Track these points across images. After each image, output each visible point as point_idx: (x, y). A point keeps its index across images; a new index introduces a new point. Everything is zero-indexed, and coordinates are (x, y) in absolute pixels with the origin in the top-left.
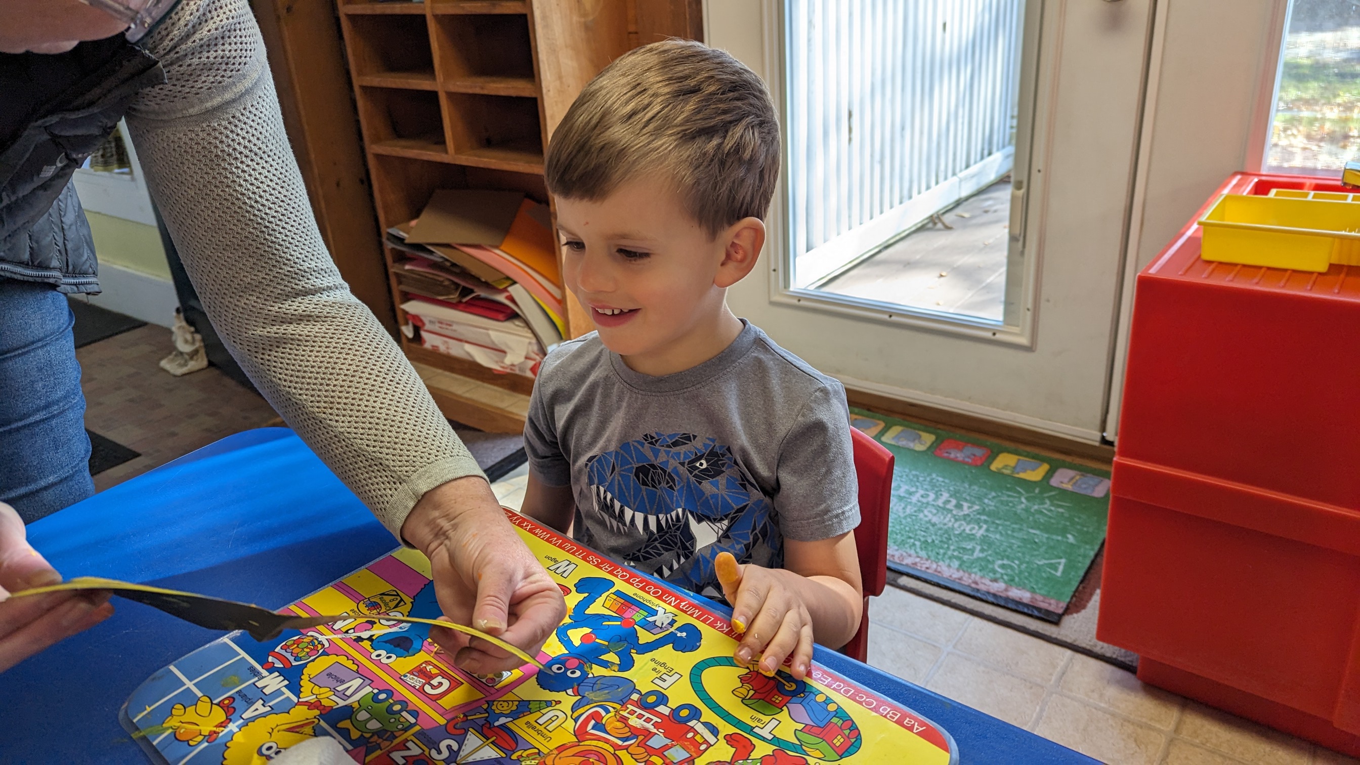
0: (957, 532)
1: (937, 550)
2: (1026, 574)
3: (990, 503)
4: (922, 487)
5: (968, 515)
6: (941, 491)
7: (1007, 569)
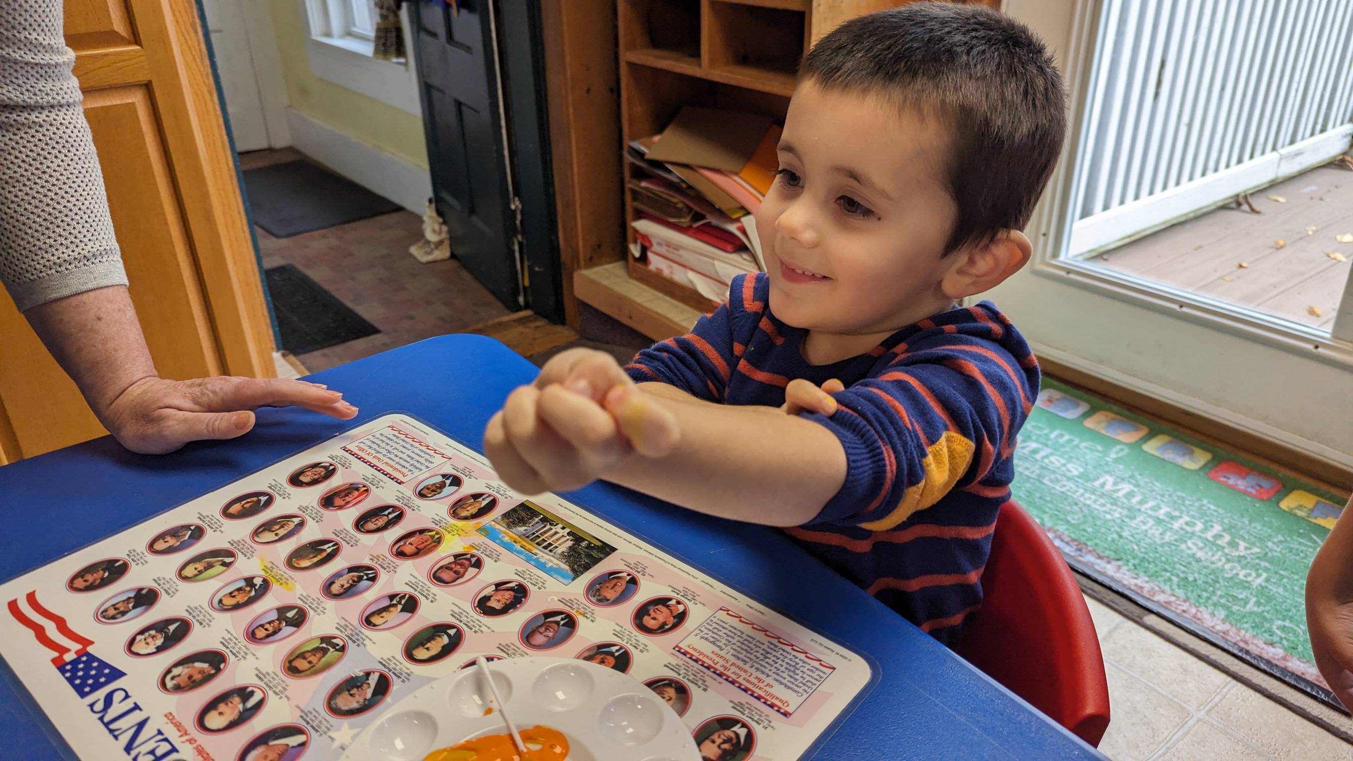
1: (1199, 592)
5: (1244, 557)
7: (1289, 632)
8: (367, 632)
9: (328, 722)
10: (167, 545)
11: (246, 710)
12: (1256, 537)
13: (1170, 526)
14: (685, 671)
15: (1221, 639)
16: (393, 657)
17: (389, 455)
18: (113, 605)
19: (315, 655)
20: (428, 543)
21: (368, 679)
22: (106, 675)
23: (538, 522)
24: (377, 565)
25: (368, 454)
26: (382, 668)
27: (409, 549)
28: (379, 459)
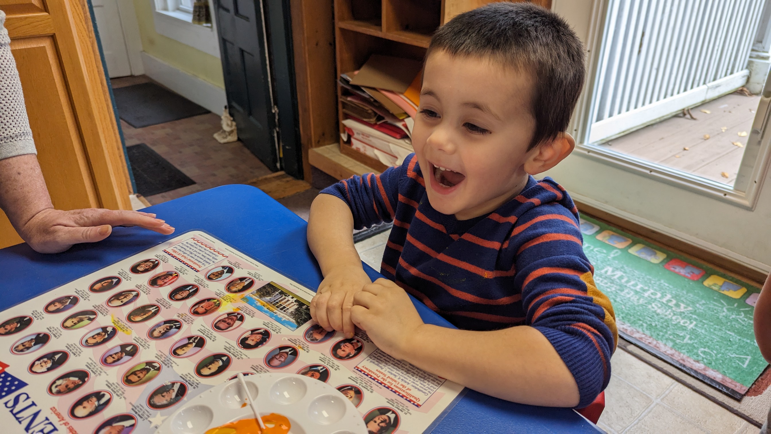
0: (673, 323)
1: (658, 332)
2: (721, 361)
3: (700, 307)
4: (653, 287)
5: (684, 313)
6: (666, 292)
7: (708, 355)
8: (174, 359)
9: (148, 412)
10: (56, 308)
11: (99, 405)
12: (690, 301)
13: (643, 295)
14: (360, 381)
15: (669, 358)
16: (189, 374)
17: (191, 255)
18: (22, 344)
19: (142, 373)
20: (213, 306)
21: (173, 387)
22: (15, 385)
23: (278, 294)
24: (181, 320)
25: (179, 254)
26: (182, 380)
27: (201, 310)
28: (185, 257)
